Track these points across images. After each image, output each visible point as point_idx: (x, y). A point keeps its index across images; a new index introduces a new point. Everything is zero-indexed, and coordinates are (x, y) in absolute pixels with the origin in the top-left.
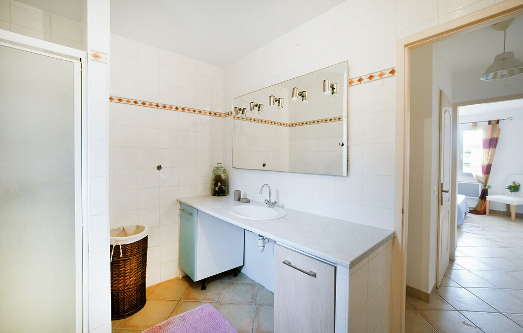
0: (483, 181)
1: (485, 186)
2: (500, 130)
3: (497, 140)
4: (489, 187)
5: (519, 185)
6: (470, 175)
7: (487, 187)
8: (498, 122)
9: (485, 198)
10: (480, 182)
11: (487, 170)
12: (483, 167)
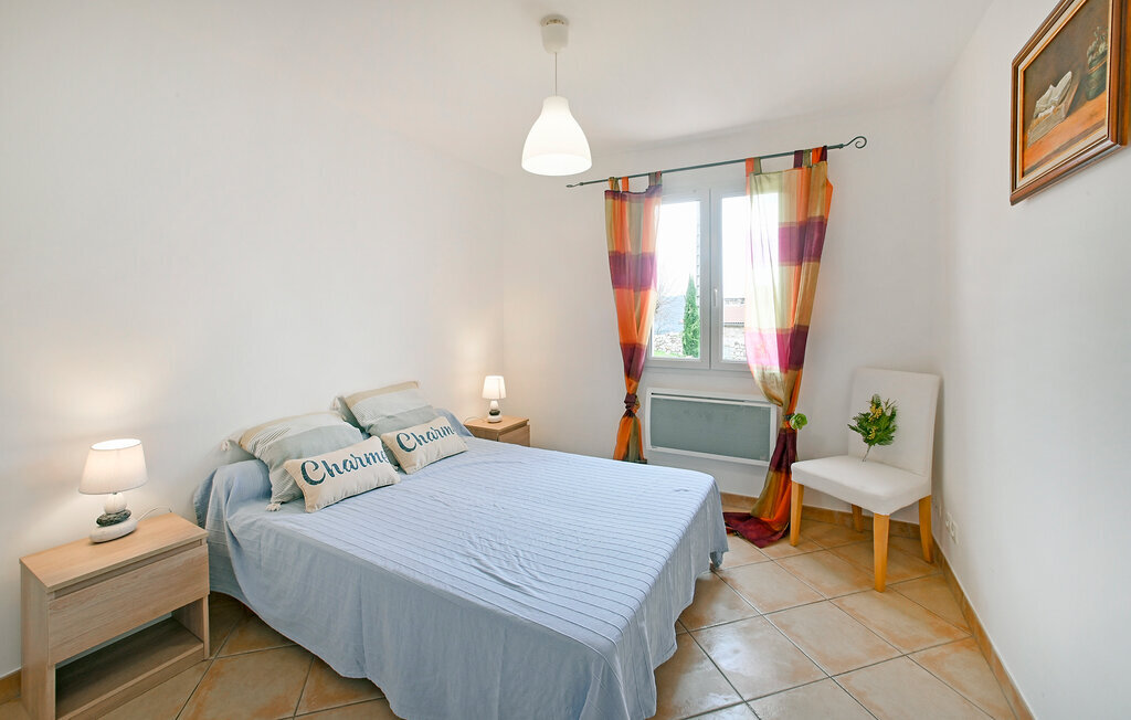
0: (781, 394)
1: (788, 415)
2: (828, 186)
3: (822, 224)
4: (802, 420)
5: (893, 415)
6: (742, 370)
7: (793, 422)
8: (822, 154)
9: (788, 472)
10: (772, 398)
11: (794, 348)
12: (780, 338)
